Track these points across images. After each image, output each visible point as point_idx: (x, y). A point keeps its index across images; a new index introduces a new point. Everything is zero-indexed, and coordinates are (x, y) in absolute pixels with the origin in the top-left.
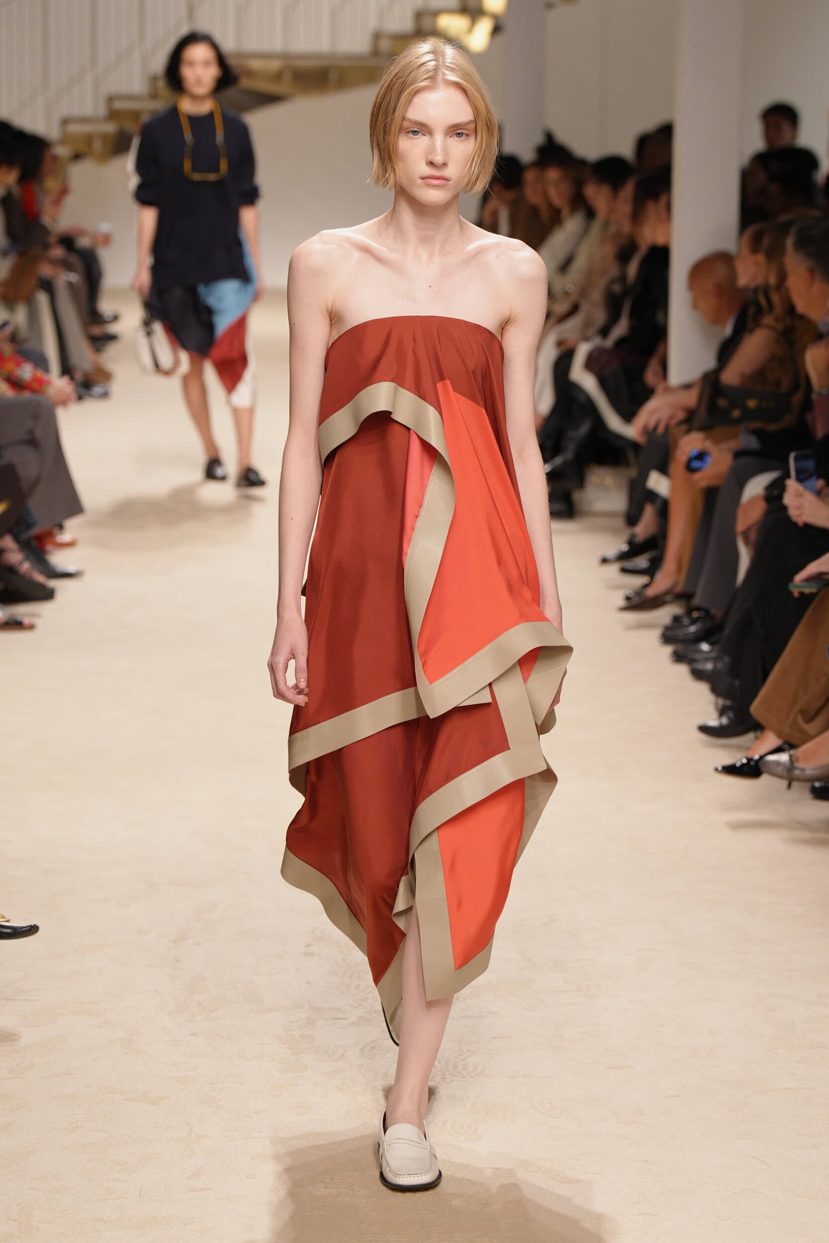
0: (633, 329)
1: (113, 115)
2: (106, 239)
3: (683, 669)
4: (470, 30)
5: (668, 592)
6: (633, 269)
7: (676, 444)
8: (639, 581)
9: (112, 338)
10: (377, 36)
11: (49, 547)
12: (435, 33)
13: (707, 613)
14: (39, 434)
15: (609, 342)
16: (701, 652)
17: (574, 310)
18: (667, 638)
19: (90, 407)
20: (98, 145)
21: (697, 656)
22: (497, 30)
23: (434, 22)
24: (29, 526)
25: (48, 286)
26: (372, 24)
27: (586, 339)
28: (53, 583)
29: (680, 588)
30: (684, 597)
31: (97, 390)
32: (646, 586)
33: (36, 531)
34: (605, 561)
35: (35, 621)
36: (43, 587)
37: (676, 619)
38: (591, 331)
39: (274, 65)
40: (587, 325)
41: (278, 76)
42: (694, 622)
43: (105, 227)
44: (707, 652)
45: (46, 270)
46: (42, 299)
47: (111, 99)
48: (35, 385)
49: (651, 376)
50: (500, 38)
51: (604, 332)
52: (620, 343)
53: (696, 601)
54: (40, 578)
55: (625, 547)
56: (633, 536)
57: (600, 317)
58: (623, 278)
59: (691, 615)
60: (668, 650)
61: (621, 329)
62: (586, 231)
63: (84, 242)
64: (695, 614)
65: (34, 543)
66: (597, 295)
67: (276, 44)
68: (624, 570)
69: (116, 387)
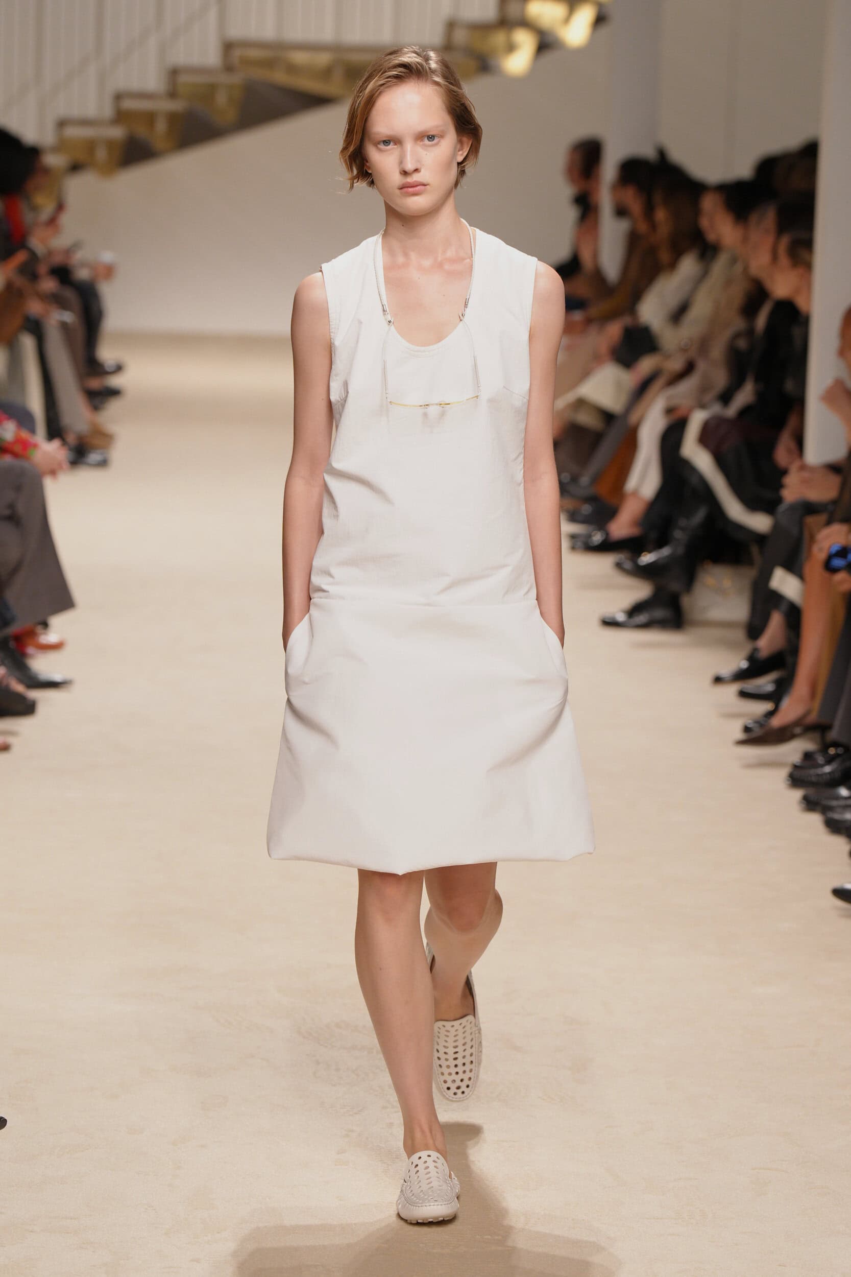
0: (760, 396)
1: (121, 117)
2: (109, 271)
3: (815, 820)
4: (567, 20)
5: (798, 723)
6: (761, 321)
7: (812, 539)
8: (763, 707)
9: (114, 393)
10: (451, 25)
11: (30, 650)
12: (525, 23)
13: (846, 749)
14: (21, 509)
15: (732, 411)
16: (839, 798)
17: (689, 369)
18: (795, 780)
19: (85, 477)
20: (101, 154)
21: (834, 803)
22: (600, 20)
23: (523, 10)
24: (6, 623)
25: (36, 328)
26: (446, 10)
27: (702, 406)
28: (34, 694)
29: (813, 718)
30: (819, 728)
31: (94, 457)
32: (770, 714)
33: (13, 629)
34: (718, 680)
35: (10, 740)
36: (21, 698)
37: (807, 756)
38: (709, 397)
39: (323, 59)
40: (704, 389)
41: (326, 73)
42: (829, 761)
43: (107, 257)
44: (846, 798)
45: (35, 307)
46: (28, 343)
47: (119, 97)
48: (17, 448)
49: (782, 454)
50: (604, 30)
51: (725, 398)
52: (745, 412)
53: (833, 735)
54: (19, 688)
55: (744, 665)
56: (755, 650)
57: (720, 379)
58: (750, 332)
59: (827, 753)
60: (797, 794)
61: (745, 396)
62: (705, 274)
63: (83, 274)
64: (832, 751)
65: (12, 644)
66: (718, 351)
67: (327, 35)
68: (744, 694)
69: (118, 453)
